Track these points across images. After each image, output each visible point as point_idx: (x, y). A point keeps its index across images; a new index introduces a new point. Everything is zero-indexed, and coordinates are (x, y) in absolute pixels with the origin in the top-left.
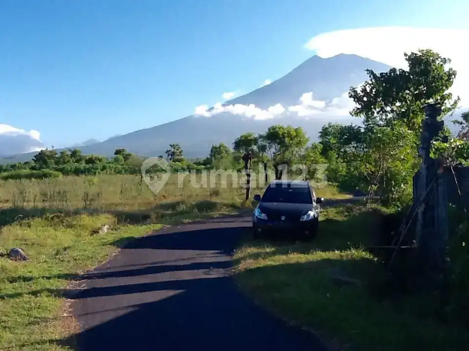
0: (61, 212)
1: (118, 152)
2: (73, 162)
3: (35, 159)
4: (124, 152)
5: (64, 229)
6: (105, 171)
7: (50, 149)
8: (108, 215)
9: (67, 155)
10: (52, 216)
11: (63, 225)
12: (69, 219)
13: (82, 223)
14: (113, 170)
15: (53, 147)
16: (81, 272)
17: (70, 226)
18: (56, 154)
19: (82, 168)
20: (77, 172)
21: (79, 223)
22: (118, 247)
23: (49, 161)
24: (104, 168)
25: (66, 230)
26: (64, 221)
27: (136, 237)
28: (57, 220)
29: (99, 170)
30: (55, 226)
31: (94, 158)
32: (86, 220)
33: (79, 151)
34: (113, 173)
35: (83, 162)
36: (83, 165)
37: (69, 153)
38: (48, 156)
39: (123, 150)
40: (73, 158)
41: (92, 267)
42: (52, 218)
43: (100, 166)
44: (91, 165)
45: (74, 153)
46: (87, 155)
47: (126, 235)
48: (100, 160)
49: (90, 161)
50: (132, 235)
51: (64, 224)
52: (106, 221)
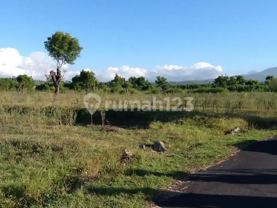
0: (206, 116)
1: (268, 78)
2: (238, 83)
3: (215, 81)
4: (272, 78)
5: (205, 128)
6: (258, 90)
7: (224, 76)
8: (242, 120)
9: (235, 79)
10: (199, 118)
11: (205, 126)
12: (210, 121)
13: (219, 125)
14: (263, 89)
15: (226, 74)
16: (193, 171)
17: (210, 127)
18: (228, 78)
19: (243, 87)
20: (240, 90)
21: (217, 125)
22: (239, 148)
23: (223, 83)
24: (257, 88)
25: (206, 129)
26: (207, 122)
27: (258, 140)
28: (202, 121)
29: (254, 89)
30: (199, 125)
31: (251, 82)
32: (223, 123)
33: (243, 77)
34: (263, 91)
35: (244, 83)
36: (244, 86)
37: (236, 78)
38: (223, 80)
39: (272, 77)
40: (238, 81)
41: (206, 166)
42: (199, 120)
43: (255, 86)
44: (249, 85)
45: (239, 78)
46: (247, 79)
47: (249, 138)
48: (256, 83)
49: (249, 83)
50: (256, 139)
51: (206, 124)
52: (239, 124)
